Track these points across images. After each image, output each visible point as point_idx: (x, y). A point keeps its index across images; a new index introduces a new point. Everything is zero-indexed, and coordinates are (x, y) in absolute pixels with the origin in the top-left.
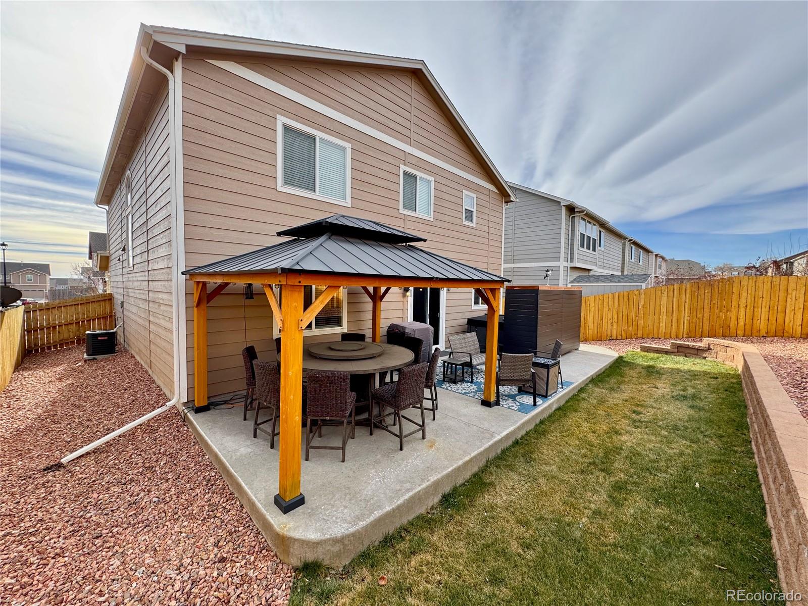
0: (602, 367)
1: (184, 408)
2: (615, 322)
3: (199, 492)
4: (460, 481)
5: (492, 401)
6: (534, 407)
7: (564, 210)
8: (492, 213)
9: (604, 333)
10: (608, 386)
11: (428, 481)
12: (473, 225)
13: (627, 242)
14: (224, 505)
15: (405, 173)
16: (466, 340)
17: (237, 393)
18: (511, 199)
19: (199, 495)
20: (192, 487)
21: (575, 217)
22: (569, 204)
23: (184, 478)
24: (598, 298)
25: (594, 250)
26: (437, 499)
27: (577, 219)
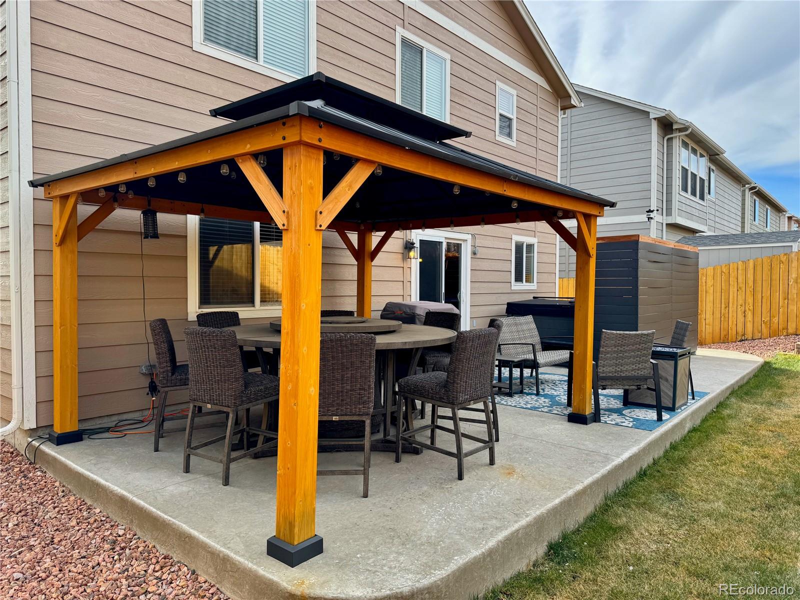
0: (745, 374)
1: (30, 440)
2: (749, 310)
3: (100, 559)
4: (571, 525)
5: (586, 414)
6: (659, 423)
7: (654, 126)
8: (541, 124)
9: (732, 329)
10: (760, 400)
11: (527, 516)
12: (512, 143)
13: (747, 191)
14: (157, 574)
15: (405, 42)
16: (520, 328)
17: (125, 417)
18: (573, 102)
19: (103, 564)
20: (84, 554)
21: (672, 138)
22: (663, 115)
23: (63, 543)
24: (719, 271)
25: (702, 197)
26: (541, 550)
27: (677, 143)
